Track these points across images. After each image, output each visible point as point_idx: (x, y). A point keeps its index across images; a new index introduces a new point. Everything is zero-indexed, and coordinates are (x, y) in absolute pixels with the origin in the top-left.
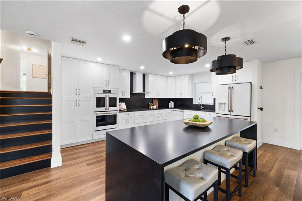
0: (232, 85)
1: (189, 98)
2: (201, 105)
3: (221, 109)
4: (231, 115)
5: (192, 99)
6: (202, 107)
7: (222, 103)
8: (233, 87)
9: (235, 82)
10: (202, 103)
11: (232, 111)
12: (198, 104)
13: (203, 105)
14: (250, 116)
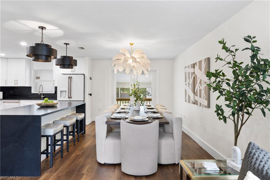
0: (71, 76)
1: (26, 86)
2: (41, 94)
3: (62, 96)
4: (70, 101)
5: (30, 88)
6: (42, 96)
7: (63, 91)
8: (71, 77)
9: (74, 73)
10: (42, 92)
11: (71, 98)
12: (38, 93)
13: (44, 94)
14: (83, 100)
